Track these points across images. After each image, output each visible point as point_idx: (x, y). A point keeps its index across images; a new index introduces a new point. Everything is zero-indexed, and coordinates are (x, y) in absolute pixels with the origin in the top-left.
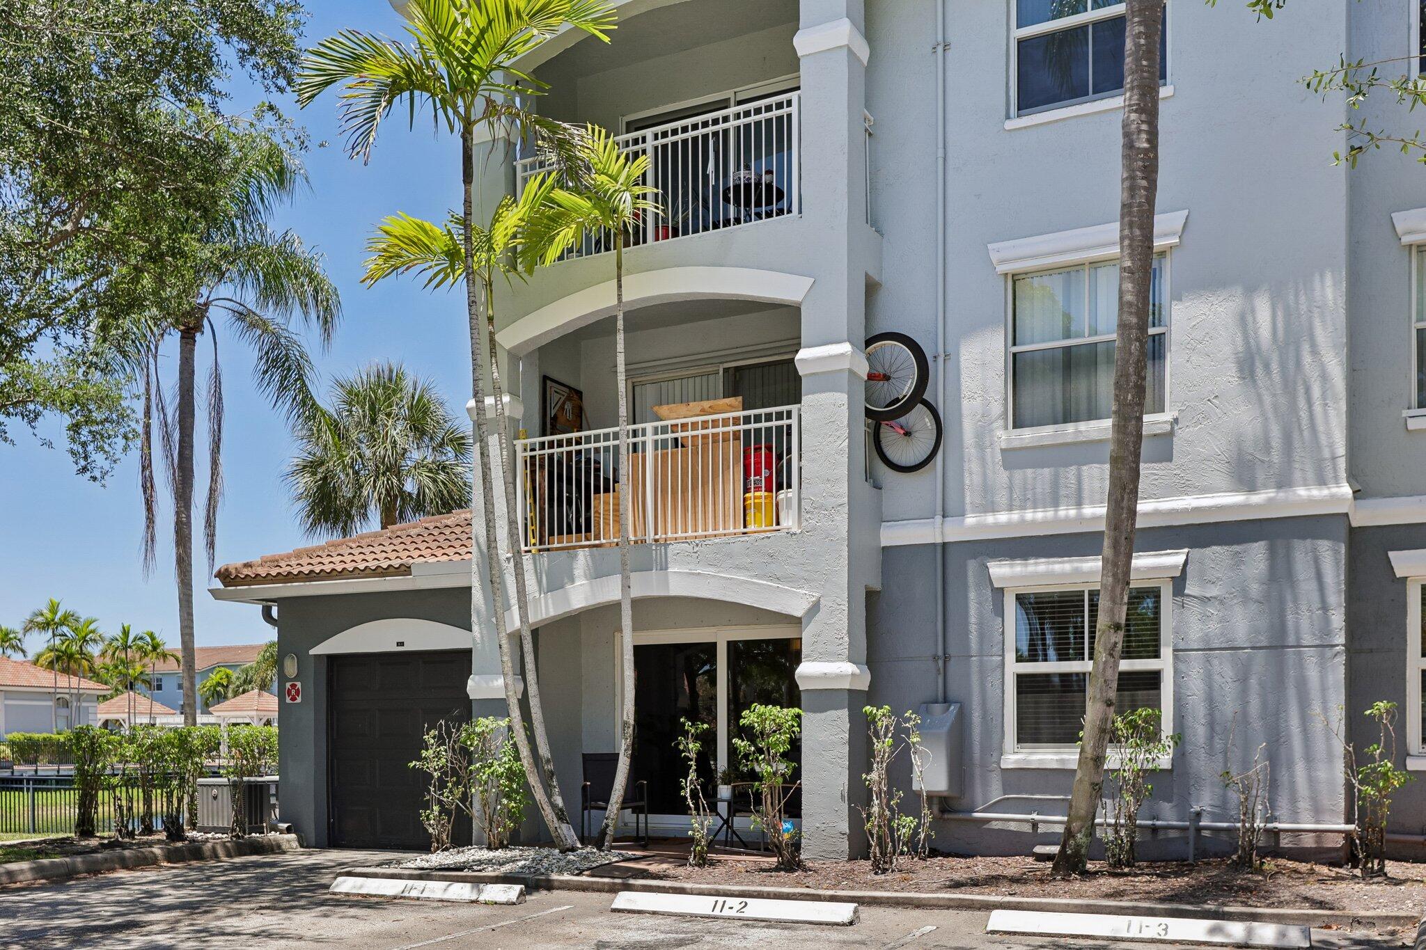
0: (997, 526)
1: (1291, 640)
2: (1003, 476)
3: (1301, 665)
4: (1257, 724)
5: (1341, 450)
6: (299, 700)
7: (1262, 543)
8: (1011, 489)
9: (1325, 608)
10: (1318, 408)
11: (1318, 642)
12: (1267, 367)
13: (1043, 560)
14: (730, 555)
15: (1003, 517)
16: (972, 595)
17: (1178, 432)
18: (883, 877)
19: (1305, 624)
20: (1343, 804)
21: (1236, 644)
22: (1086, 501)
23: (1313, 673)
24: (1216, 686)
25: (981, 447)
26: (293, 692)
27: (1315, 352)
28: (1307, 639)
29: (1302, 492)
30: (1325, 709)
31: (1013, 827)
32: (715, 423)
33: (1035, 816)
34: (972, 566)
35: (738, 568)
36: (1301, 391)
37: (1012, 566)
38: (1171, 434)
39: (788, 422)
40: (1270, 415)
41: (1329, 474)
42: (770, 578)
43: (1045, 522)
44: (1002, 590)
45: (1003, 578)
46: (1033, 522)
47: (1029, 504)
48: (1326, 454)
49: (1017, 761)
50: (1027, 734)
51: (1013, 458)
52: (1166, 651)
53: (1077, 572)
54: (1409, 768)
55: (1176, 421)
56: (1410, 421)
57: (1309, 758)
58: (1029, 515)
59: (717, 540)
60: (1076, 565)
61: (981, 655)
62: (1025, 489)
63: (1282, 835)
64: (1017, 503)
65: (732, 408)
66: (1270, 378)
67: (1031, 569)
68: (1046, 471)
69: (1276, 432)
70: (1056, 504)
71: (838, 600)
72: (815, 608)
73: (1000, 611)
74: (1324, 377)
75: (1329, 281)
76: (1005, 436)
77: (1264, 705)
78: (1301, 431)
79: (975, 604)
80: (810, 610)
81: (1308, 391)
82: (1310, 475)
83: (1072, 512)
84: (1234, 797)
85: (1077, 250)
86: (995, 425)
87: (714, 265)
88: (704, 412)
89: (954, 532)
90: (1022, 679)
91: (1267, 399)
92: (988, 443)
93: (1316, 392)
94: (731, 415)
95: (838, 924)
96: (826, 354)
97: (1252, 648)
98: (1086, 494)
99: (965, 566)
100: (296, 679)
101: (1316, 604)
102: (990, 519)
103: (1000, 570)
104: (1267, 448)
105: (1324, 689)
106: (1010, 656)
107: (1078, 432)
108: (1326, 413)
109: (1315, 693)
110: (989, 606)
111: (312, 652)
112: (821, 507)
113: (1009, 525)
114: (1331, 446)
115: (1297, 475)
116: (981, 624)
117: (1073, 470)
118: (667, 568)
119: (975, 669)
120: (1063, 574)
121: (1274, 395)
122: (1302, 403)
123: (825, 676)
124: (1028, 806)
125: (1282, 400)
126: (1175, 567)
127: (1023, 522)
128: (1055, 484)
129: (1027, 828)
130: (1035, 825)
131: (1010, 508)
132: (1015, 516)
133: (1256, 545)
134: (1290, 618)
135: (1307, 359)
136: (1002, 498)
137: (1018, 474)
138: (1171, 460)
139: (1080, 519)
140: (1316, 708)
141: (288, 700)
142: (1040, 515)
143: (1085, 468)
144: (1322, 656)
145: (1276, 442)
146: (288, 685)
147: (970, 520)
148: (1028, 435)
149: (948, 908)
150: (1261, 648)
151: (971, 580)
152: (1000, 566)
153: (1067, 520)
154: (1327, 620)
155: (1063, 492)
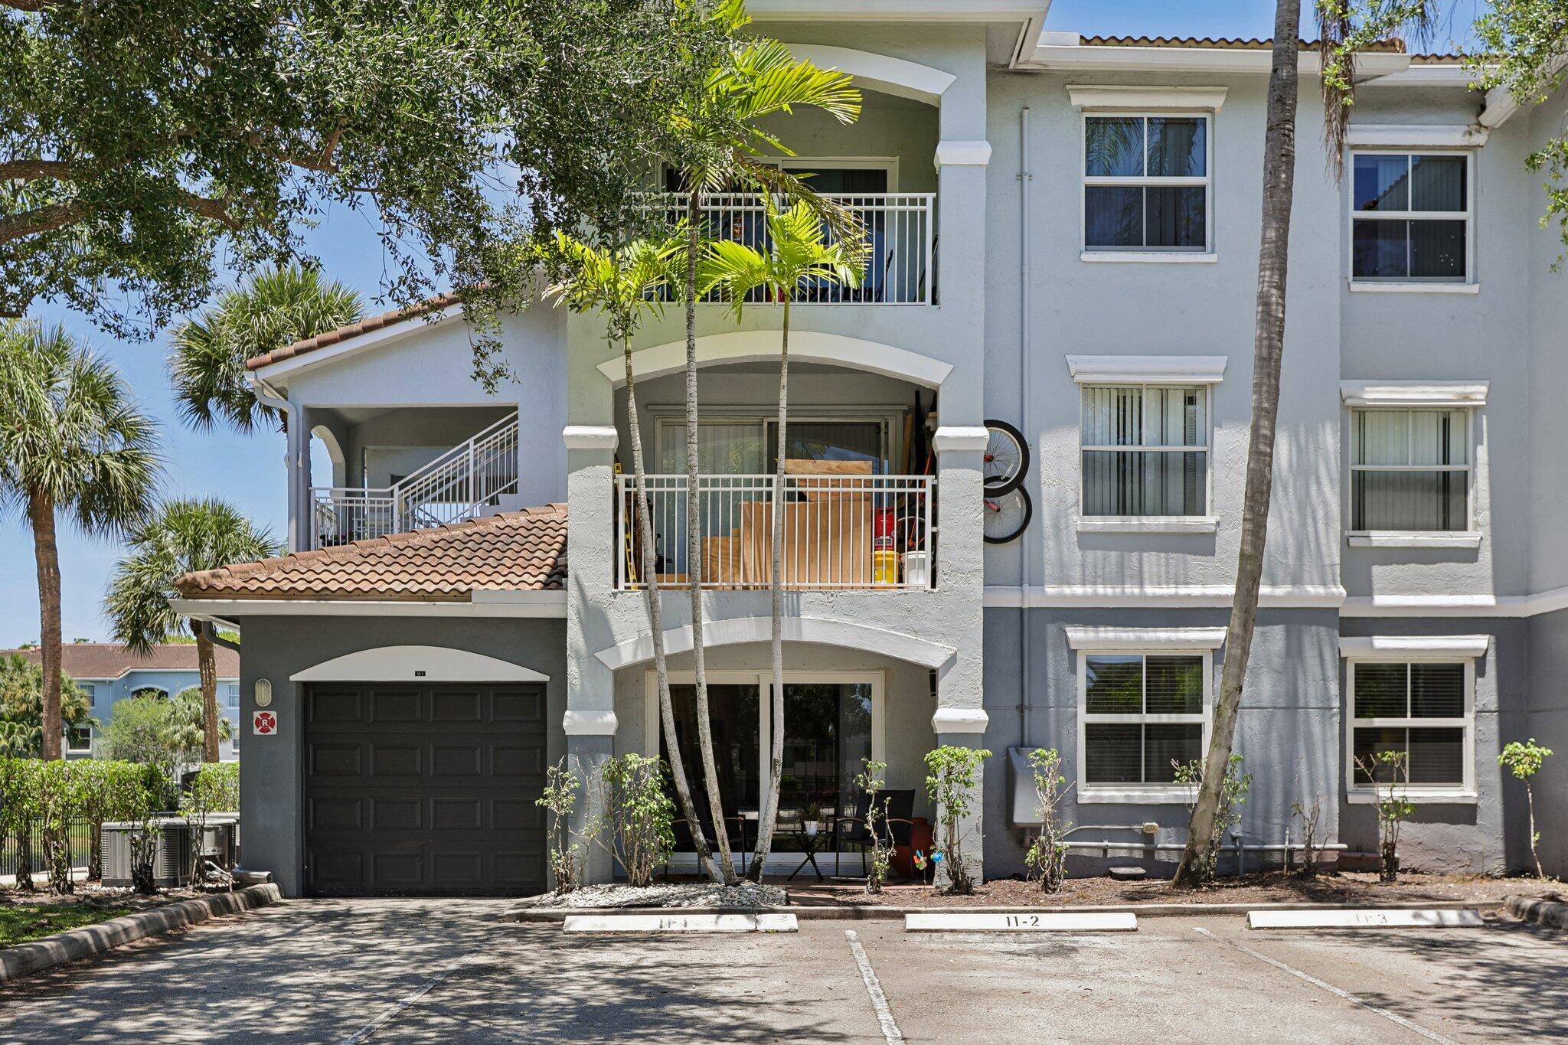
0: (1074, 597)
1: (1302, 703)
2: (1078, 553)
3: (1307, 723)
4: (1277, 768)
5: (1337, 560)
6: (273, 731)
7: (1282, 626)
8: (1083, 566)
9: (1325, 680)
10: (1321, 526)
11: (1320, 705)
12: (1285, 489)
13: (1111, 628)
14: (866, 607)
15: (1078, 590)
16: (1050, 655)
17: (1220, 533)
18: (1053, 896)
19: (1311, 690)
20: (1337, 829)
21: (1263, 704)
22: (1147, 582)
23: (1317, 729)
24: (1247, 737)
25: (1057, 527)
26: (265, 722)
27: (1318, 483)
28: (1313, 703)
29: (1310, 589)
30: (1325, 756)
31: (1085, 853)
32: (846, 483)
33: (1106, 843)
34: (1051, 629)
35: (876, 619)
36: (1309, 513)
37: (1085, 631)
38: (1214, 534)
39: (922, 490)
40: (1287, 527)
41: (1329, 578)
42: (907, 631)
43: (1114, 597)
44: (1075, 651)
45: (1079, 642)
46: (1105, 596)
47: (1100, 580)
48: (1327, 561)
49: (1091, 797)
50: (1094, 775)
51: (1086, 540)
52: (1208, 709)
53: (1139, 640)
54: (1350, 802)
55: (1218, 524)
56: (1351, 539)
57: (1313, 794)
58: (1100, 590)
59: (853, 592)
60: (1138, 634)
61: (1057, 707)
62: (1096, 567)
63: (1295, 854)
64: (1089, 578)
65: (863, 472)
66: (1287, 499)
67: (1102, 635)
68: (1113, 554)
69: (1291, 541)
70: (1121, 581)
71: (974, 655)
72: (952, 660)
73: (1073, 670)
74: (1325, 503)
75: (1328, 429)
76: (1079, 521)
77: (1282, 752)
78: (1309, 542)
79: (1054, 664)
80: (947, 661)
81: (1314, 512)
82: (1315, 577)
83: (1136, 591)
84: (1259, 823)
85: (1142, 373)
86: (1071, 511)
87: (852, 336)
88: (830, 471)
89: (1032, 599)
90: (1089, 727)
91: (1286, 516)
92: (1063, 526)
93: (1320, 514)
94: (863, 477)
95: (1128, 930)
96: (966, 435)
97: (1275, 708)
98: (1146, 576)
99: (1044, 630)
100: (270, 707)
101: (1319, 677)
102: (1067, 590)
103: (1076, 634)
104: (1285, 553)
105: (1324, 742)
106: (1082, 708)
107: (1141, 525)
108: (1327, 533)
109: (1318, 744)
110: (1066, 664)
111: (293, 678)
112: (958, 571)
113: (1084, 597)
114: (1330, 556)
115: (1306, 576)
116: (1057, 680)
117: (1135, 556)
118: (799, 616)
119: (1052, 719)
120: (1128, 642)
121: (1290, 512)
122: (1310, 521)
123: (963, 722)
124: (1100, 835)
125: (1296, 517)
126: (1217, 641)
127: (1096, 596)
128: (1121, 565)
129: (1099, 854)
130: (1105, 850)
131: (1083, 583)
132: (1089, 590)
133: (1277, 627)
134: (1301, 685)
135: (1313, 488)
136: (1076, 573)
137: (1090, 554)
138: (1213, 555)
139: (1144, 597)
140: (1319, 756)
141: (257, 731)
142: (1109, 591)
143: (1146, 554)
144: (1323, 716)
145: (1291, 549)
146: (257, 714)
147: (1050, 590)
148: (1097, 522)
149: (1164, 915)
150: (1280, 708)
151: (1050, 641)
152: (1076, 631)
153: (1132, 597)
154: (1326, 688)
155: (1127, 573)
